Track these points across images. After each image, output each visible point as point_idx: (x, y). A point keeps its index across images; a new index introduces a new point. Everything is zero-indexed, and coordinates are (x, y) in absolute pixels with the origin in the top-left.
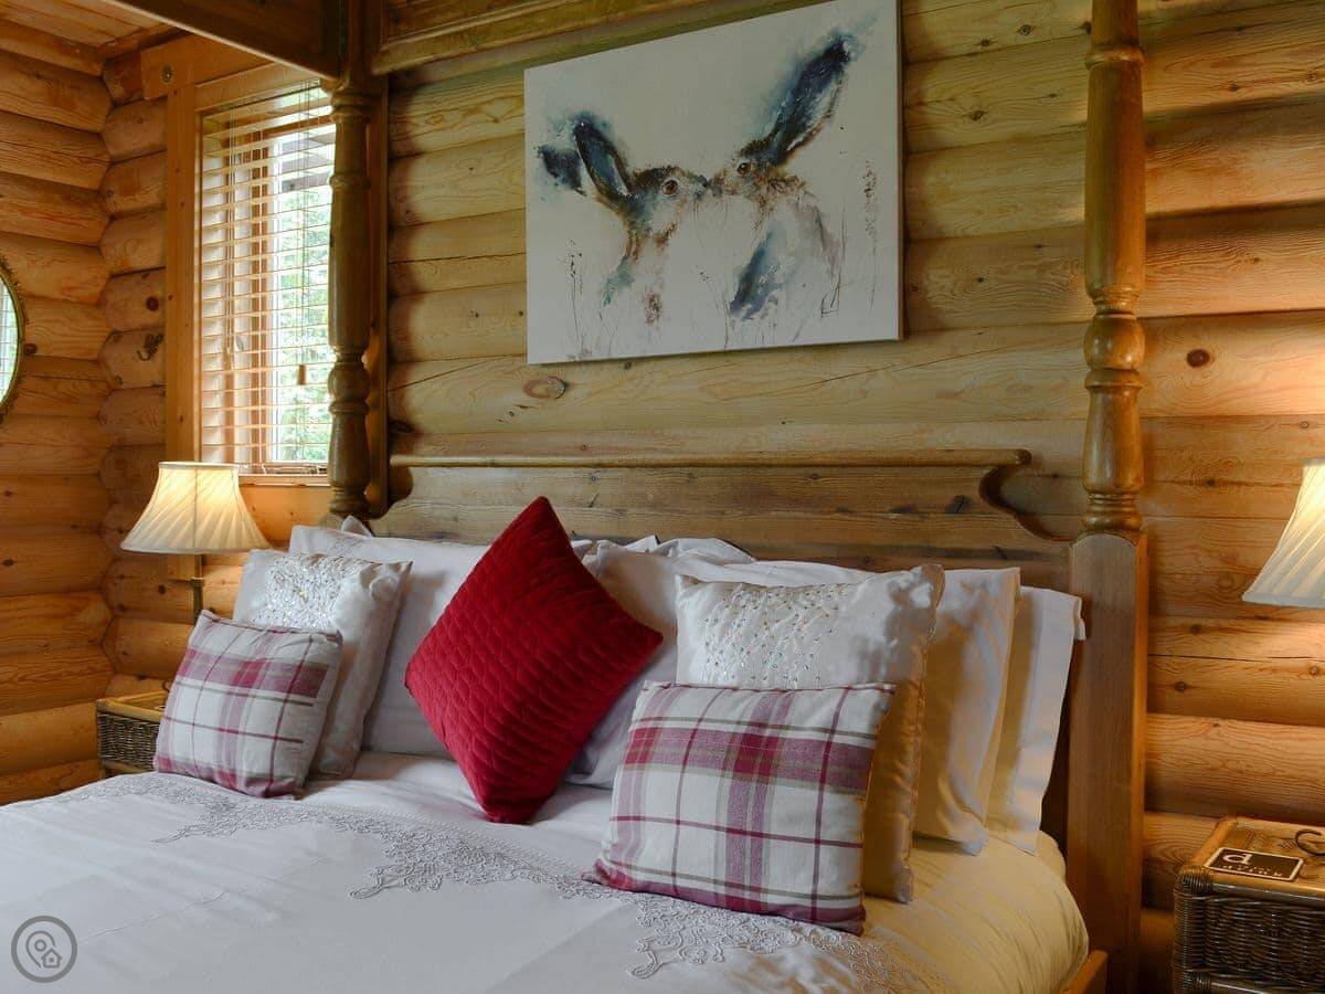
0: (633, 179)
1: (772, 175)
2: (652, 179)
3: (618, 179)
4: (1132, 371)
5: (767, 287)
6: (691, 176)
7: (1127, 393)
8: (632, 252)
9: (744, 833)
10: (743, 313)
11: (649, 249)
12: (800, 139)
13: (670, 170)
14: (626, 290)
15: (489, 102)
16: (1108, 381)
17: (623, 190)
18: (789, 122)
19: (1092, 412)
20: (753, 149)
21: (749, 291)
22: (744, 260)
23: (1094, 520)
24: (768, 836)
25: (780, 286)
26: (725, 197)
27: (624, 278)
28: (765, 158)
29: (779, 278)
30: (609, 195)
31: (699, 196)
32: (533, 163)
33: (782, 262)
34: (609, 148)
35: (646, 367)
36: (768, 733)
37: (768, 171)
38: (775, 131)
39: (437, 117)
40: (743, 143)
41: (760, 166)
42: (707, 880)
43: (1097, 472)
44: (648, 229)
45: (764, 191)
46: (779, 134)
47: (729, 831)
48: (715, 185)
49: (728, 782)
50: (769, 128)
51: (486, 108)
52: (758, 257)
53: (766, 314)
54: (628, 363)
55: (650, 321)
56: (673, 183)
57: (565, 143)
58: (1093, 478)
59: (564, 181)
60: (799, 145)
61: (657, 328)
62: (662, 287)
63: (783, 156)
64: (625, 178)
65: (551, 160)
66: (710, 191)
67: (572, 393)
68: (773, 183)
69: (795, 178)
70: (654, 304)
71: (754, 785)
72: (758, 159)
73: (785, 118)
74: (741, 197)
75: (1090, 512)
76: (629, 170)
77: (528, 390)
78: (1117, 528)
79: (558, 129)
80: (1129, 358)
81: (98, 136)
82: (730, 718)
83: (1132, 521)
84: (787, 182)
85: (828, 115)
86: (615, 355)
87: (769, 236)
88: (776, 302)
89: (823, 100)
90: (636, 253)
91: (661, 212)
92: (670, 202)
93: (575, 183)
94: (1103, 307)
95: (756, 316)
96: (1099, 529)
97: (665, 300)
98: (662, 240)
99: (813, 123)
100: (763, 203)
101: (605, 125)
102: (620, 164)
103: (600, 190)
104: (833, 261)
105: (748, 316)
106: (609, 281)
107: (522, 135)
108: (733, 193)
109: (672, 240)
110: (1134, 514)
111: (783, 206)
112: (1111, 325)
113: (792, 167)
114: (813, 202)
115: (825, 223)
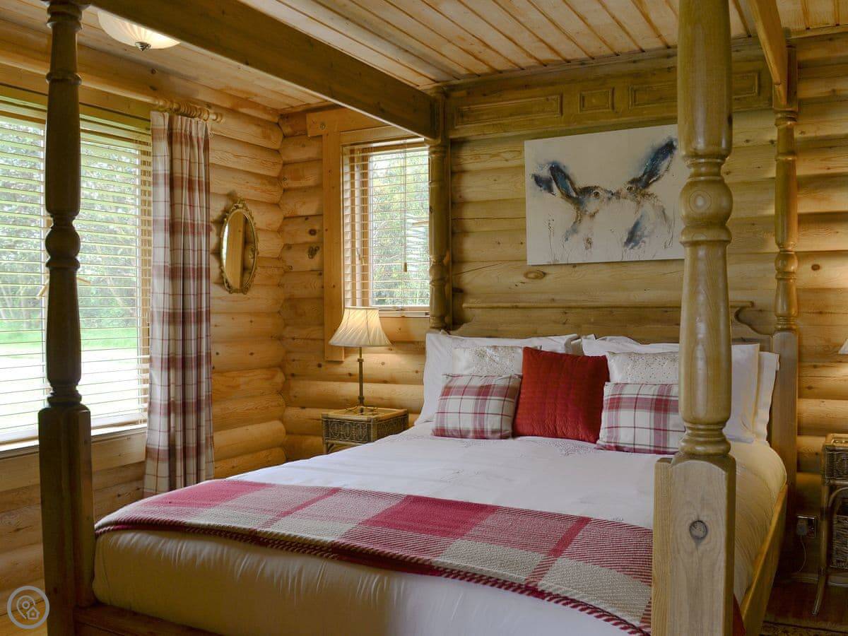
0: (578, 190)
1: (643, 192)
2: (587, 191)
3: (571, 190)
4: (794, 273)
5: (641, 237)
6: (606, 191)
7: (791, 281)
8: (578, 220)
9: (660, 430)
10: (630, 246)
11: (586, 219)
12: (655, 179)
13: (596, 187)
14: (575, 235)
15: (504, 152)
16: (784, 276)
17: (574, 195)
18: (650, 172)
19: (778, 287)
20: (634, 181)
21: (633, 237)
22: (631, 226)
23: (780, 327)
24: (669, 431)
25: (646, 236)
26: (621, 200)
27: (574, 230)
28: (639, 185)
29: (646, 233)
30: (567, 196)
31: (609, 199)
32: (529, 181)
33: (647, 227)
34: (567, 177)
35: (584, 267)
36: (664, 398)
37: (641, 190)
38: (644, 175)
39: (477, 157)
40: (630, 178)
41: (637, 189)
42: (647, 445)
43: (781, 309)
44: (586, 211)
45: (639, 199)
46: (645, 176)
47: (655, 429)
48: (617, 195)
49: (653, 414)
50: (641, 173)
51: (503, 154)
52: (636, 225)
53: (640, 247)
54: (574, 265)
55: (587, 248)
56: (597, 193)
57: (545, 173)
58: (779, 312)
59: (545, 189)
60: (654, 181)
61: (591, 252)
62: (592, 235)
63: (647, 185)
64: (575, 190)
65: (538, 180)
66: (614, 197)
67: (547, 278)
68: (643, 195)
69: (652, 194)
70: (589, 242)
71: (662, 415)
72: (637, 185)
73: (648, 170)
74: (629, 201)
75: (778, 324)
76: (577, 186)
77: (526, 275)
78: (789, 329)
79: (542, 167)
80: (792, 268)
81: (277, 151)
82: (650, 393)
83: (794, 327)
84: (649, 195)
85: (667, 170)
86: (569, 262)
87: (641, 216)
88: (645, 242)
89: (665, 164)
90: (580, 220)
91: (592, 204)
92: (596, 201)
93: (550, 190)
94: (782, 249)
95: (636, 248)
96: (782, 330)
97: (594, 240)
98: (593, 216)
99: (661, 172)
100: (639, 203)
101: (564, 167)
102: (572, 184)
103: (562, 193)
104: (670, 227)
105: (632, 248)
106: (567, 231)
107: (522, 167)
108: (625, 198)
109: (597, 215)
110: (794, 324)
111: (647, 205)
112: (785, 256)
113: (651, 189)
114: (661, 204)
115: (666, 212)
